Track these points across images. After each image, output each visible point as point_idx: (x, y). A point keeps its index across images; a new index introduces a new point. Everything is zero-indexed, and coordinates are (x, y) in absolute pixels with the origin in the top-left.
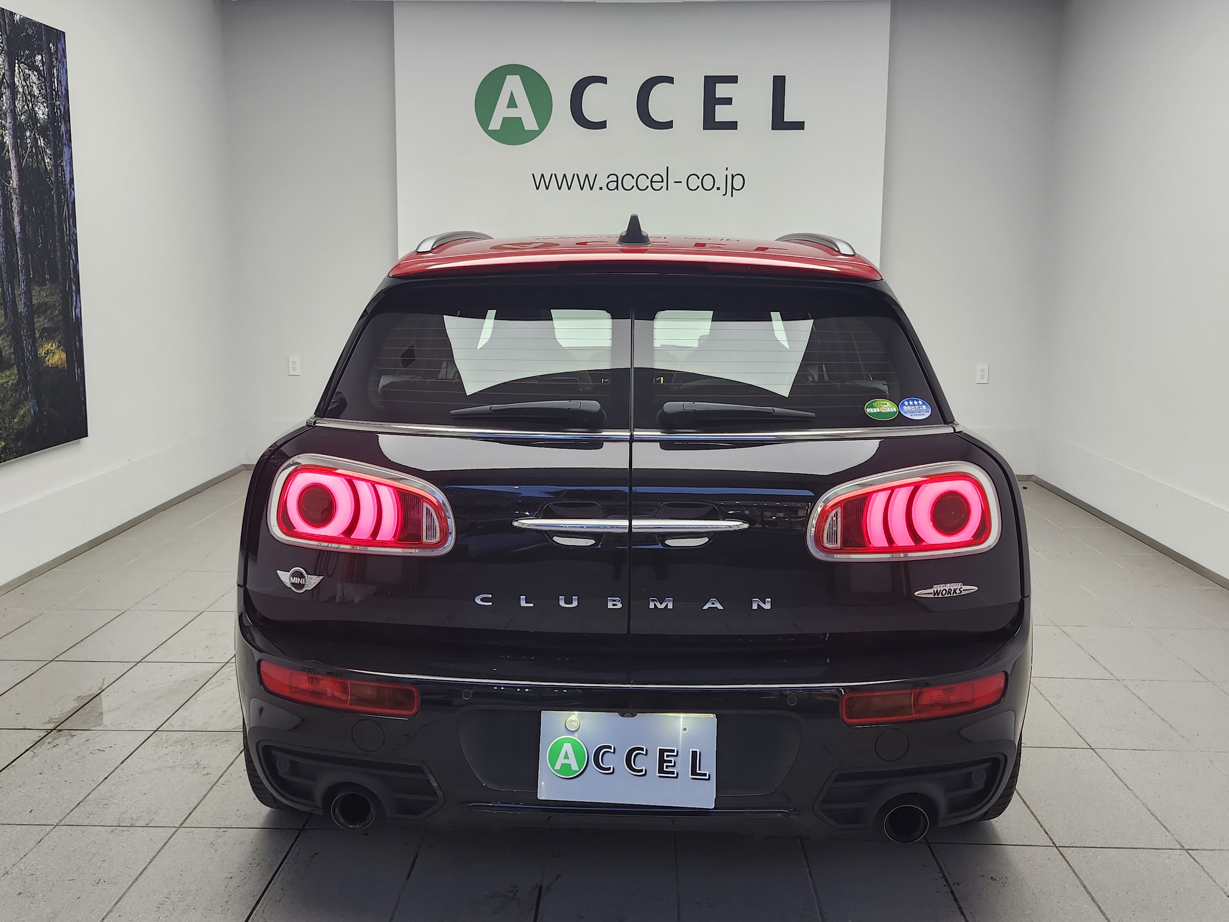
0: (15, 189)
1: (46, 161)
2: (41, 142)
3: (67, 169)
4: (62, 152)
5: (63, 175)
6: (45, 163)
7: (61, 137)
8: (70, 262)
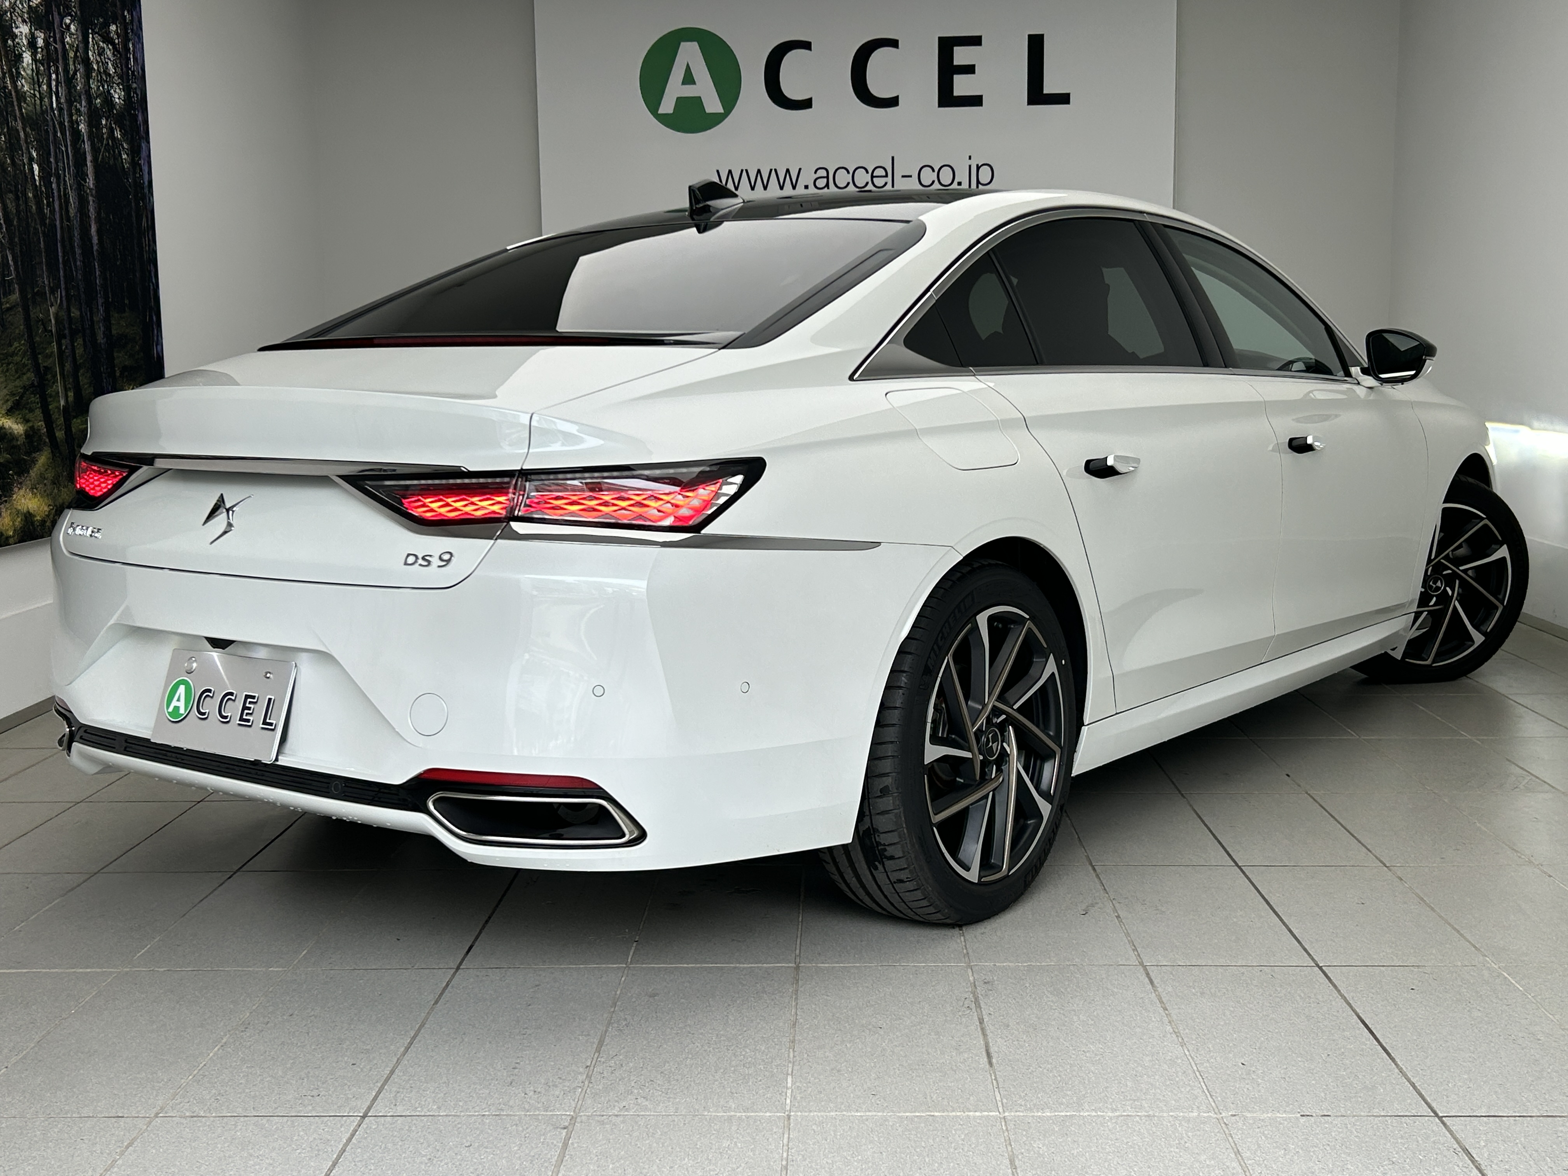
0: (92, 189)
1: (124, 157)
2: (118, 134)
3: (146, 169)
4: (140, 147)
5: (142, 176)
6: (122, 159)
7: (138, 128)
8: (150, 286)
